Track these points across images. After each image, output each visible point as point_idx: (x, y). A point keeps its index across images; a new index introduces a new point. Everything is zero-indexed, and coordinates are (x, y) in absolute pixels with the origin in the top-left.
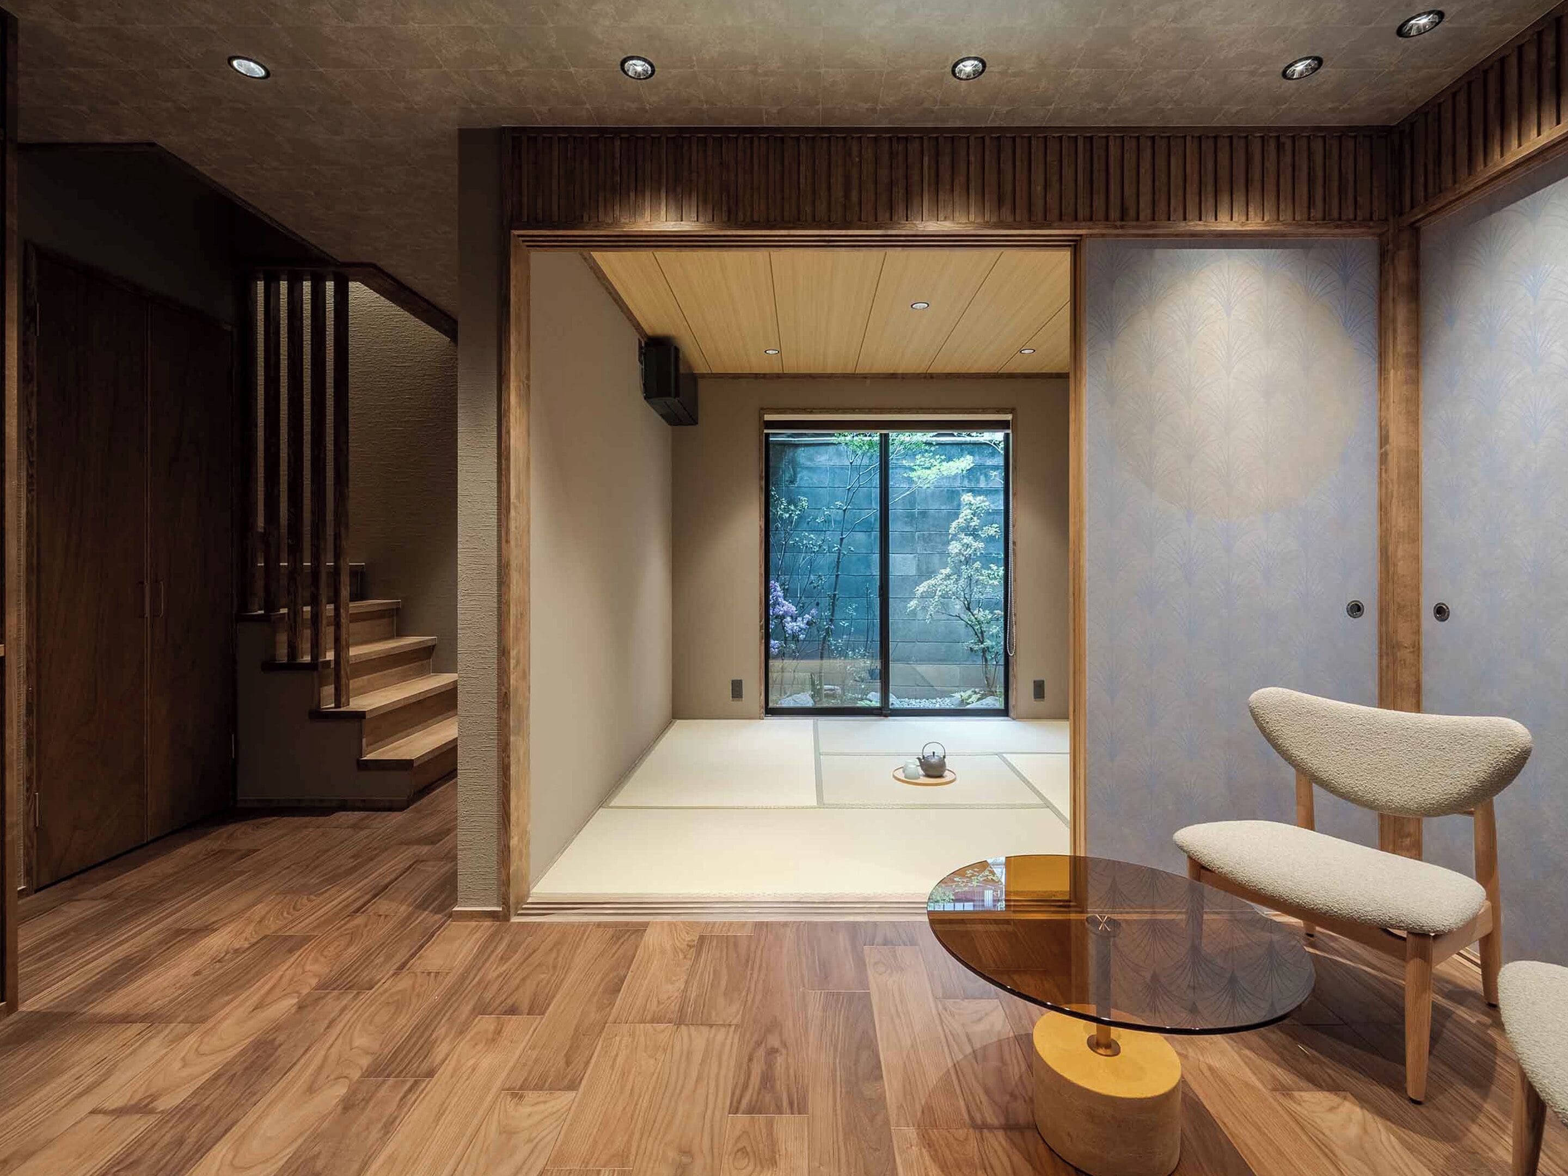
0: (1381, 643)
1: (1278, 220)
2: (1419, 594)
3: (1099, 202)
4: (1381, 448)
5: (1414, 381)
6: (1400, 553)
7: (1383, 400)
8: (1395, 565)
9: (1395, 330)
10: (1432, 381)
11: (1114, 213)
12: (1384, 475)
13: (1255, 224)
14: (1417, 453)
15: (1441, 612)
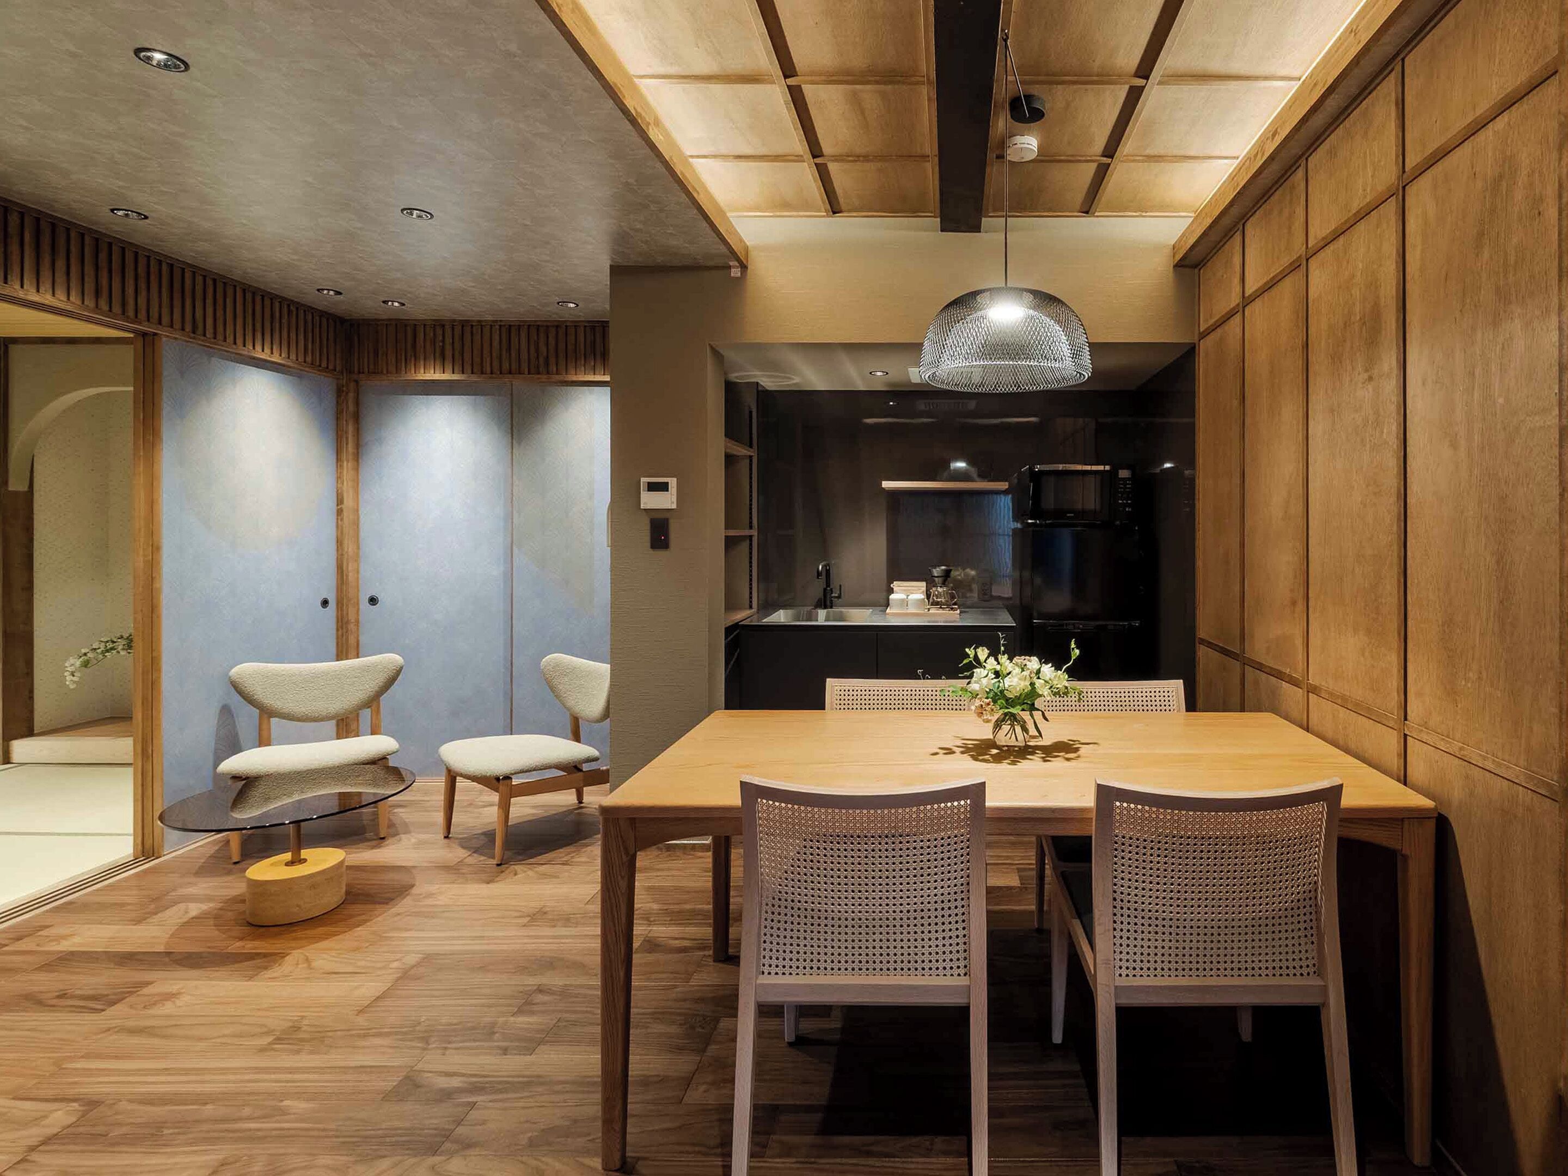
0: (338, 622)
1: (289, 358)
2: (358, 591)
3: (177, 316)
4: (338, 505)
5: (357, 469)
6: (350, 568)
7: (339, 478)
8: (347, 576)
9: (347, 438)
10: (365, 471)
11: (188, 328)
12: (339, 522)
13: (276, 358)
14: (357, 511)
15: (373, 601)
